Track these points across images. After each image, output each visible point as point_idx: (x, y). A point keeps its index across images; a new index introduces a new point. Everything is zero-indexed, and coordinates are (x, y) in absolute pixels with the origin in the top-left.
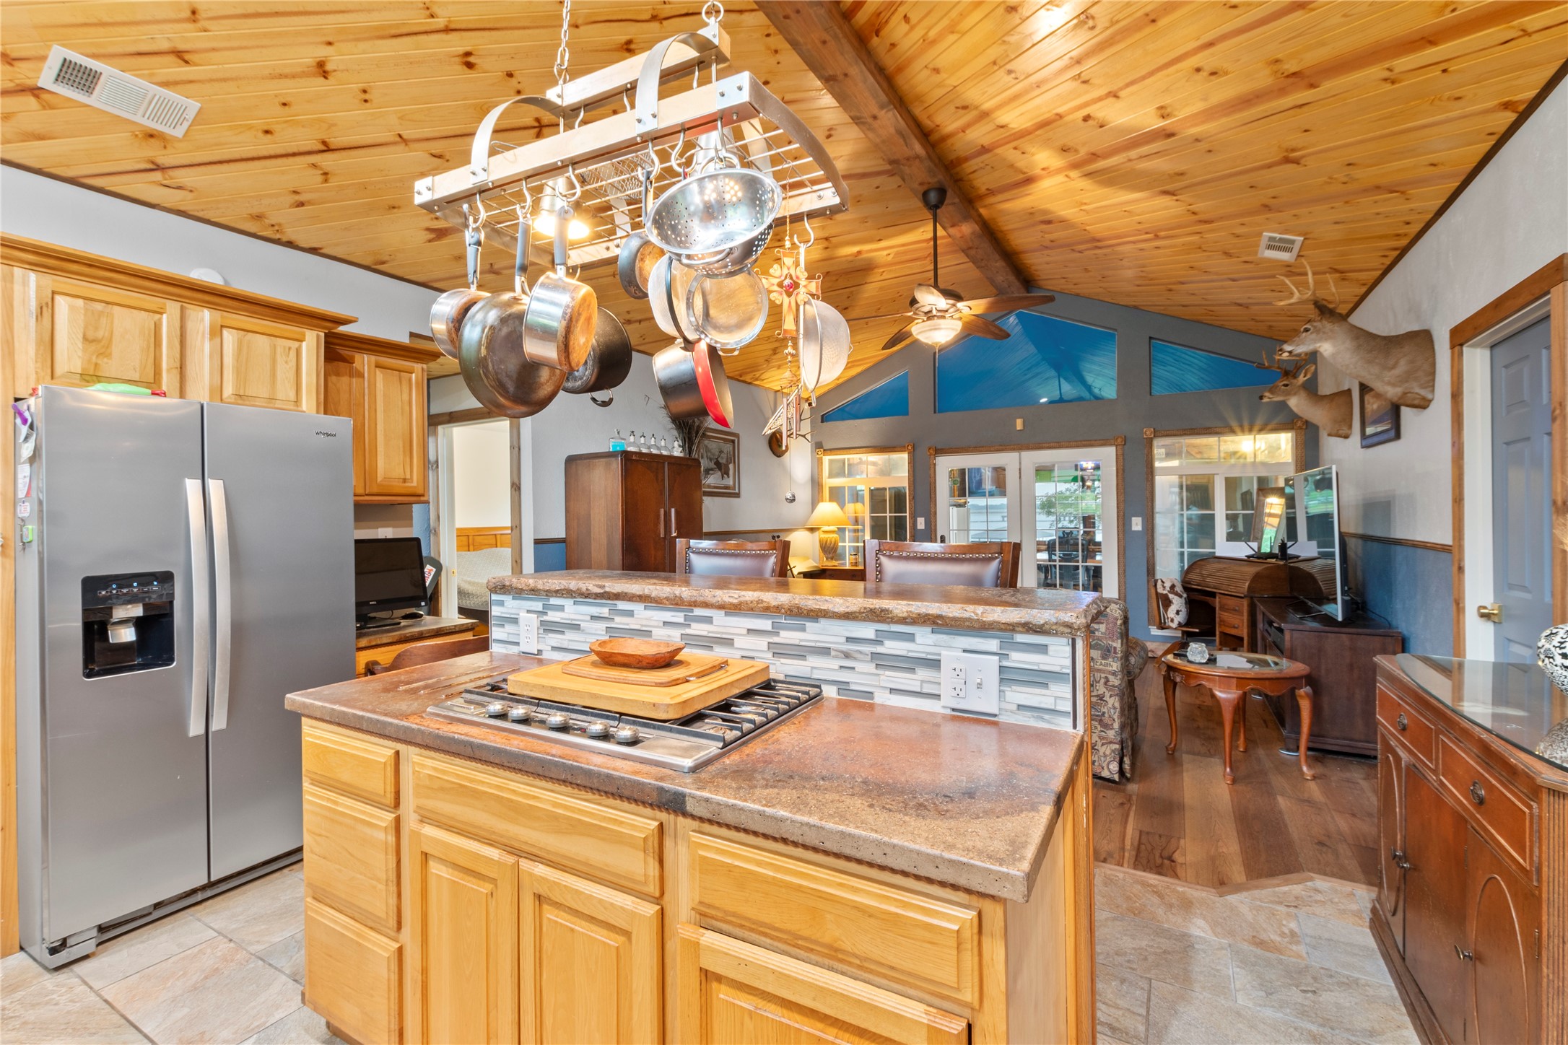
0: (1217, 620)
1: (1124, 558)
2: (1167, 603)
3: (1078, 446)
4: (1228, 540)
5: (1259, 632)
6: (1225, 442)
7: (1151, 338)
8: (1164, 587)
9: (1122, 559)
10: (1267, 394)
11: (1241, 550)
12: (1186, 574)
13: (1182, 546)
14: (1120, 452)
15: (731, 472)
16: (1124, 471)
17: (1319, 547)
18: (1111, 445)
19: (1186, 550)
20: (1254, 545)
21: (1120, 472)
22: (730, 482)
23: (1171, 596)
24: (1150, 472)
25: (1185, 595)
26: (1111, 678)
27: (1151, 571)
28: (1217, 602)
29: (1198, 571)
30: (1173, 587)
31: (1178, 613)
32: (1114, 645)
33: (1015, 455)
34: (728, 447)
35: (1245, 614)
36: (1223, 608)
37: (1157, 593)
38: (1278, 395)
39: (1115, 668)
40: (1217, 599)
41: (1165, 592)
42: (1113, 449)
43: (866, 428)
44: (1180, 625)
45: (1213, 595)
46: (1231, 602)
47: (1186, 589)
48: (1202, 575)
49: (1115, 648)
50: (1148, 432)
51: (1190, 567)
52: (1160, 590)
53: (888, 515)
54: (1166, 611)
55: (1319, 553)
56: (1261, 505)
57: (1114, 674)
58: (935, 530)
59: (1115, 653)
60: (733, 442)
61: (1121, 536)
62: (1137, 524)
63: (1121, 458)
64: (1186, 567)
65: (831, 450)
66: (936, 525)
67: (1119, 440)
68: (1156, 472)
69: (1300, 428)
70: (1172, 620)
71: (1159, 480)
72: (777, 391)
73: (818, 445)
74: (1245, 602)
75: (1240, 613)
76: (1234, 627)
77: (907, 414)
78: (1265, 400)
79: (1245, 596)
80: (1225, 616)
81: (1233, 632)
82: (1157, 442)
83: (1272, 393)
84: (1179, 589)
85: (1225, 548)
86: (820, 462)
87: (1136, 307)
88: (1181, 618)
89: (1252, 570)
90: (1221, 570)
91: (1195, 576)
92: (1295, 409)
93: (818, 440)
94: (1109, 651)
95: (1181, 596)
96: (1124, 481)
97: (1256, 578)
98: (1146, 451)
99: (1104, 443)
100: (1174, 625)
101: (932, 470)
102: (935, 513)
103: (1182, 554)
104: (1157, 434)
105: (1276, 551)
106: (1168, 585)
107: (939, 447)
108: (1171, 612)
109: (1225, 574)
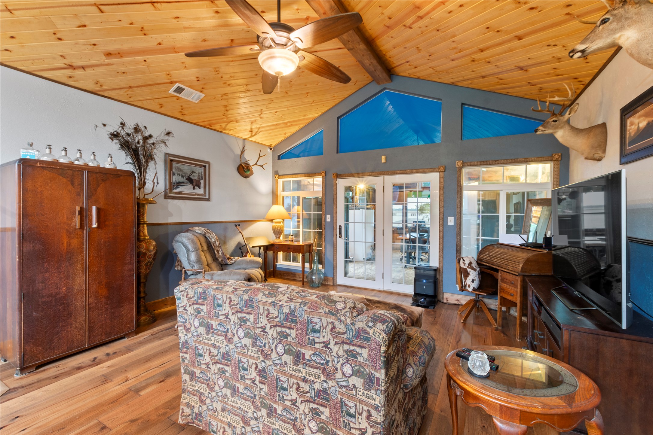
0: (499, 288)
1: (443, 242)
2: (467, 274)
3: (417, 173)
4: (506, 233)
5: (529, 303)
6: (507, 170)
7: (462, 104)
8: (464, 264)
9: (441, 243)
10: (540, 128)
11: (516, 240)
12: (480, 253)
13: (478, 235)
14: (442, 176)
15: (202, 185)
16: (444, 187)
17: (568, 239)
18: (437, 172)
19: (481, 238)
20: (525, 237)
21: (442, 188)
22: (201, 191)
23: (469, 270)
24: (460, 189)
25: (478, 269)
26: (374, 413)
27: (459, 251)
28: (499, 276)
29: (487, 253)
30: (470, 264)
31: (473, 281)
32: (377, 375)
33: (380, 178)
34: (201, 170)
35: (519, 287)
36: (503, 280)
37: (460, 267)
38: (549, 129)
39: (377, 402)
40: (499, 274)
41: (465, 267)
42: (438, 174)
43: (300, 163)
44: (474, 289)
45: (497, 271)
46: (509, 277)
47: (479, 264)
48: (490, 256)
49: (378, 379)
50: (459, 163)
51: (483, 249)
52: (462, 266)
53: (312, 213)
54: (466, 279)
55: (569, 243)
56: (529, 211)
57: (376, 408)
58: (336, 222)
59: (378, 384)
60: (205, 166)
61: (441, 228)
62: (451, 221)
63: (442, 179)
64: (480, 249)
65: (282, 175)
66: (336, 219)
67: (442, 168)
68: (464, 189)
69: (557, 160)
70: (469, 286)
71: (466, 194)
72: (245, 139)
73: (276, 173)
74: (519, 279)
75: (516, 287)
76: (511, 295)
77: (322, 154)
78: (539, 132)
79: (519, 275)
80: (505, 285)
81: (509, 298)
82: (465, 171)
83: (545, 127)
84: (474, 265)
85: (504, 238)
86: (277, 182)
87: (453, 84)
88: (475, 285)
89: (524, 256)
90: (502, 253)
91: (485, 256)
92: (560, 140)
93: (276, 170)
94: (371, 381)
95: (475, 270)
96: (444, 194)
97: (527, 262)
98: (457, 176)
99: (433, 170)
100: (470, 290)
101: (335, 187)
102: (336, 213)
103: (478, 240)
104: (464, 165)
105: (540, 241)
106: (467, 262)
107: (339, 173)
108: (469, 281)
109: (505, 256)
